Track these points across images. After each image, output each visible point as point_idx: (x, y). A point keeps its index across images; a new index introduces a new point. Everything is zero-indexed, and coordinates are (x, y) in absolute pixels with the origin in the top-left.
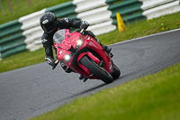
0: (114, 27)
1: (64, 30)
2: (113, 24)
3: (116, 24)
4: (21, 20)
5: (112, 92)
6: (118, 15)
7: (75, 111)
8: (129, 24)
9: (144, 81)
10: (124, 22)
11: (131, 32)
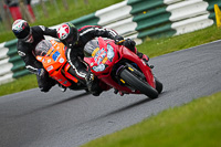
2: (210, 18)
3: (214, 18)
4: (97, 13)
6: (216, 7)
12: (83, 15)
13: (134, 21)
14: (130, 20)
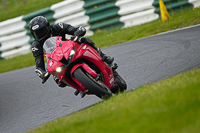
0: (157, 16)
1: (55, 38)
2: (156, 12)
3: (158, 13)
4: (53, 7)
5: (155, 88)
6: (161, 3)
7: (113, 108)
8: (173, 13)
9: (190, 76)
10: (168, 10)
11: (175, 22)
12: (39, 8)
13: (86, 14)
14: (83, 13)
